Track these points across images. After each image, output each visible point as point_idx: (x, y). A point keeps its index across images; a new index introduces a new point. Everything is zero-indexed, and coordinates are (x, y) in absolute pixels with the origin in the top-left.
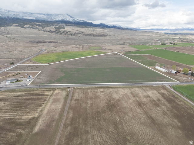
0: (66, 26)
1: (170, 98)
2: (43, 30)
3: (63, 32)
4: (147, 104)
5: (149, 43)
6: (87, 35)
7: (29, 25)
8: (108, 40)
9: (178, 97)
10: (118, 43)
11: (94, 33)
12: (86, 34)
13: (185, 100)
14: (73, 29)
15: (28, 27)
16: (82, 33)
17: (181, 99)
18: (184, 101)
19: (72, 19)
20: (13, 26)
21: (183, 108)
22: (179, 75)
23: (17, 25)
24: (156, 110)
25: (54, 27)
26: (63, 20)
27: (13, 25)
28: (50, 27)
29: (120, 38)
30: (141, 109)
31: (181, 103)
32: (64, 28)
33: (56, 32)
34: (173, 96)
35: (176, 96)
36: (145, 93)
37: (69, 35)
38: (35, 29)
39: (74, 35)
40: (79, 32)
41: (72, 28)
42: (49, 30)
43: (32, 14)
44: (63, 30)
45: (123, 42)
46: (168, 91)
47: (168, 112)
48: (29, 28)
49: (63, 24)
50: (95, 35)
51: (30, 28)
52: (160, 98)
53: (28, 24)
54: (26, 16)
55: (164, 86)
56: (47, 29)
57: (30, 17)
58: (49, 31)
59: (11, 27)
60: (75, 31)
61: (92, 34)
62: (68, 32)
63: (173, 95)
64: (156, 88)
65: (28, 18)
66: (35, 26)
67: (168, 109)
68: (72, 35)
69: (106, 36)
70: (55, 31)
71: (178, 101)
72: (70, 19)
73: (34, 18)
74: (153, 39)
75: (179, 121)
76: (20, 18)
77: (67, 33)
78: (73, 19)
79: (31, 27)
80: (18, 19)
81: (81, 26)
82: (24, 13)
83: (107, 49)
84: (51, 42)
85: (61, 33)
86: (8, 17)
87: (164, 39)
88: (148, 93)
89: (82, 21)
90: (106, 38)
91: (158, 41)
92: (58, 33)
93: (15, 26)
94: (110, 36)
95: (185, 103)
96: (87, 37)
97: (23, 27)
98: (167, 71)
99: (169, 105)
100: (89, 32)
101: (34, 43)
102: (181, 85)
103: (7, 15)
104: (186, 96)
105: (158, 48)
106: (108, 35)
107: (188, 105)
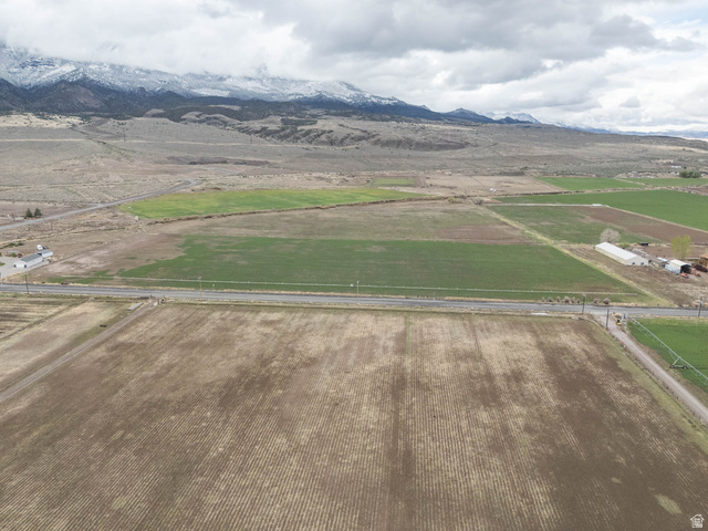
0: (325, 117)
1: (583, 371)
2: (239, 129)
3: (304, 135)
4: (441, 387)
5: (627, 170)
6: (388, 143)
7: (197, 113)
8: (463, 159)
9: (634, 369)
10: (498, 169)
11: (418, 138)
12: (384, 139)
13: (665, 388)
14: (346, 124)
15: (194, 118)
16: (373, 136)
17: (642, 379)
18: (656, 390)
19: (353, 93)
20: (147, 116)
21: (630, 426)
22: (696, 279)
23: (161, 111)
24: (464, 423)
25: (279, 119)
26: (320, 96)
27: (149, 112)
28: (268, 119)
29: (511, 154)
30: (391, 407)
31: (635, 399)
32: (315, 123)
33: (282, 134)
34: (611, 364)
35: (625, 364)
36: (467, 341)
37: (323, 143)
38: (215, 124)
39: (342, 142)
40: (362, 134)
41: (342, 122)
42: (259, 129)
43: (221, 79)
44: (307, 128)
45: (517, 167)
46: (594, 342)
47: (526, 439)
48: (195, 122)
49: (315, 112)
50: (418, 144)
51: (200, 122)
52: (531, 367)
53: (197, 109)
54: (199, 87)
55: (592, 317)
56: (252, 126)
57: (213, 88)
58: (257, 132)
59: (140, 119)
60: (349, 131)
61: (408, 139)
62: (324, 132)
63: (610, 358)
64: (543, 324)
65: (205, 92)
66: (218, 115)
67: (536, 424)
68: (332, 143)
69: (461, 146)
70: (278, 132)
71: (621, 389)
72: (346, 95)
73: (225, 94)
74: (654, 159)
75: (555, 497)
76: (178, 92)
77: (319, 136)
78: (358, 96)
79: (202, 118)
80: (171, 94)
81: (377, 117)
82: (195, 76)
83: (436, 186)
84: (244, 163)
85: (298, 138)
86: (142, 89)
87: (701, 160)
88: (483, 342)
89: (387, 102)
90: (459, 153)
91: (674, 164)
92: (286, 136)
93: (154, 116)
94: (476, 146)
95: (654, 402)
96: (386, 150)
97: (178, 120)
98: (646, 263)
99: (554, 403)
100: (398, 135)
101: (183, 163)
102: (686, 318)
103: (141, 82)
104: (682, 371)
105: (658, 188)
106: (467, 144)
107: (666, 413)
